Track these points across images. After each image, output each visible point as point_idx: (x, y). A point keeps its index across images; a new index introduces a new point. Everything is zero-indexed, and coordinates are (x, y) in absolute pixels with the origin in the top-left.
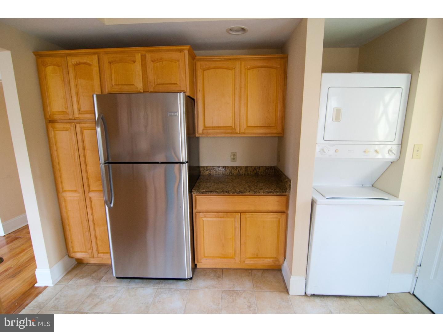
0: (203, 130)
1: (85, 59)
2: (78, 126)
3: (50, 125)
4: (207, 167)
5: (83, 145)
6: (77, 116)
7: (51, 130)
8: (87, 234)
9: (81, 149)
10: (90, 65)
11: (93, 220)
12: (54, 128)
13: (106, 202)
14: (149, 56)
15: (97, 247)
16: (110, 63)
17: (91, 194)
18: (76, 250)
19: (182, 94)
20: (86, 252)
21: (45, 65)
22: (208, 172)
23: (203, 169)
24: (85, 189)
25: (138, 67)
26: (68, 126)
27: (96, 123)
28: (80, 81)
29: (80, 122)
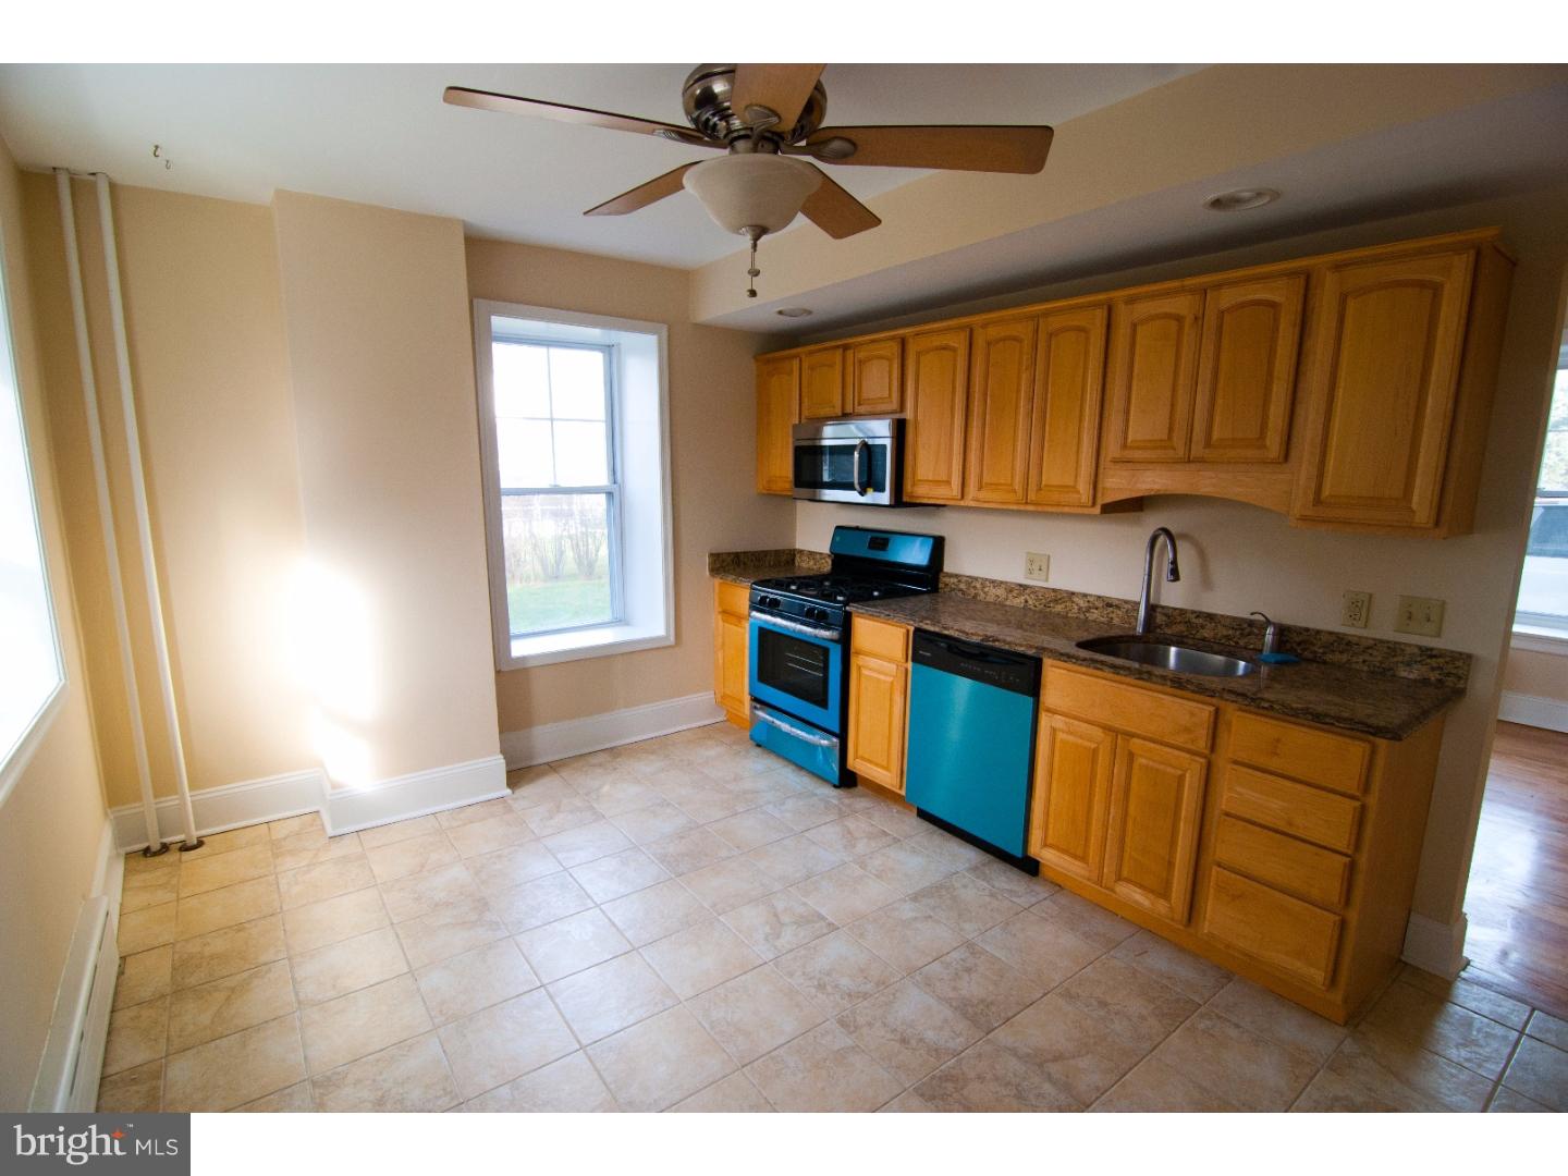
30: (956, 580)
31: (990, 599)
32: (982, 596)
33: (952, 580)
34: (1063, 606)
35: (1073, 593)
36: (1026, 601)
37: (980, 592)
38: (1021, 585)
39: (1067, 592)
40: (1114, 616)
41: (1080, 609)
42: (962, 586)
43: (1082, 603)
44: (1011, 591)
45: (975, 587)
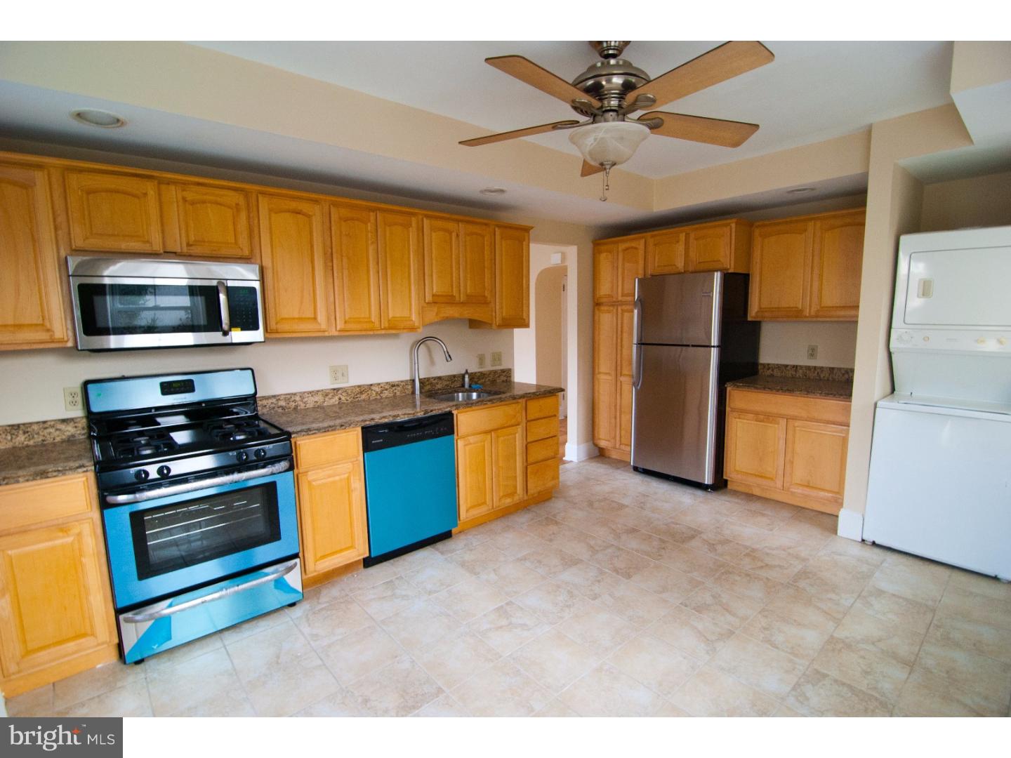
0: (758, 312)
1: (633, 244)
2: (619, 309)
3: (596, 308)
4: (768, 364)
5: (622, 327)
6: (620, 298)
7: (597, 312)
8: (613, 420)
9: (619, 332)
10: (636, 248)
11: (621, 406)
12: (598, 309)
13: (634, 384)
14: (692, 236)
15: (621, 437)
16: (655, 245)
17: (622, 379)
18: (601, 436)
19: (719, 273)
20: (609, 441)
21: (600, 252)
22: (770, 372)
23: (762, 367)
24: (618, 372)
25: (681, 248)
26: (611, 308)
27: (635, 304)
28: (627, 265)
29: (621, 305)
30: (274, 400)
31: (310, 405)
32: (302, 406)
33: (270, 401)
34: (366, 394)
35: (371, 385)
36: (340, 399)
37: (300, 403)
38: (334, 389)
39: (368, 385)
40: (396, 391)
41: (377, 393)
42: (282, 403)
43: (378, 389)
44: (327, 395)
45: (295, 401)
